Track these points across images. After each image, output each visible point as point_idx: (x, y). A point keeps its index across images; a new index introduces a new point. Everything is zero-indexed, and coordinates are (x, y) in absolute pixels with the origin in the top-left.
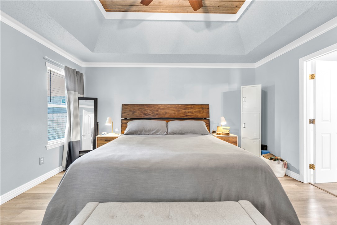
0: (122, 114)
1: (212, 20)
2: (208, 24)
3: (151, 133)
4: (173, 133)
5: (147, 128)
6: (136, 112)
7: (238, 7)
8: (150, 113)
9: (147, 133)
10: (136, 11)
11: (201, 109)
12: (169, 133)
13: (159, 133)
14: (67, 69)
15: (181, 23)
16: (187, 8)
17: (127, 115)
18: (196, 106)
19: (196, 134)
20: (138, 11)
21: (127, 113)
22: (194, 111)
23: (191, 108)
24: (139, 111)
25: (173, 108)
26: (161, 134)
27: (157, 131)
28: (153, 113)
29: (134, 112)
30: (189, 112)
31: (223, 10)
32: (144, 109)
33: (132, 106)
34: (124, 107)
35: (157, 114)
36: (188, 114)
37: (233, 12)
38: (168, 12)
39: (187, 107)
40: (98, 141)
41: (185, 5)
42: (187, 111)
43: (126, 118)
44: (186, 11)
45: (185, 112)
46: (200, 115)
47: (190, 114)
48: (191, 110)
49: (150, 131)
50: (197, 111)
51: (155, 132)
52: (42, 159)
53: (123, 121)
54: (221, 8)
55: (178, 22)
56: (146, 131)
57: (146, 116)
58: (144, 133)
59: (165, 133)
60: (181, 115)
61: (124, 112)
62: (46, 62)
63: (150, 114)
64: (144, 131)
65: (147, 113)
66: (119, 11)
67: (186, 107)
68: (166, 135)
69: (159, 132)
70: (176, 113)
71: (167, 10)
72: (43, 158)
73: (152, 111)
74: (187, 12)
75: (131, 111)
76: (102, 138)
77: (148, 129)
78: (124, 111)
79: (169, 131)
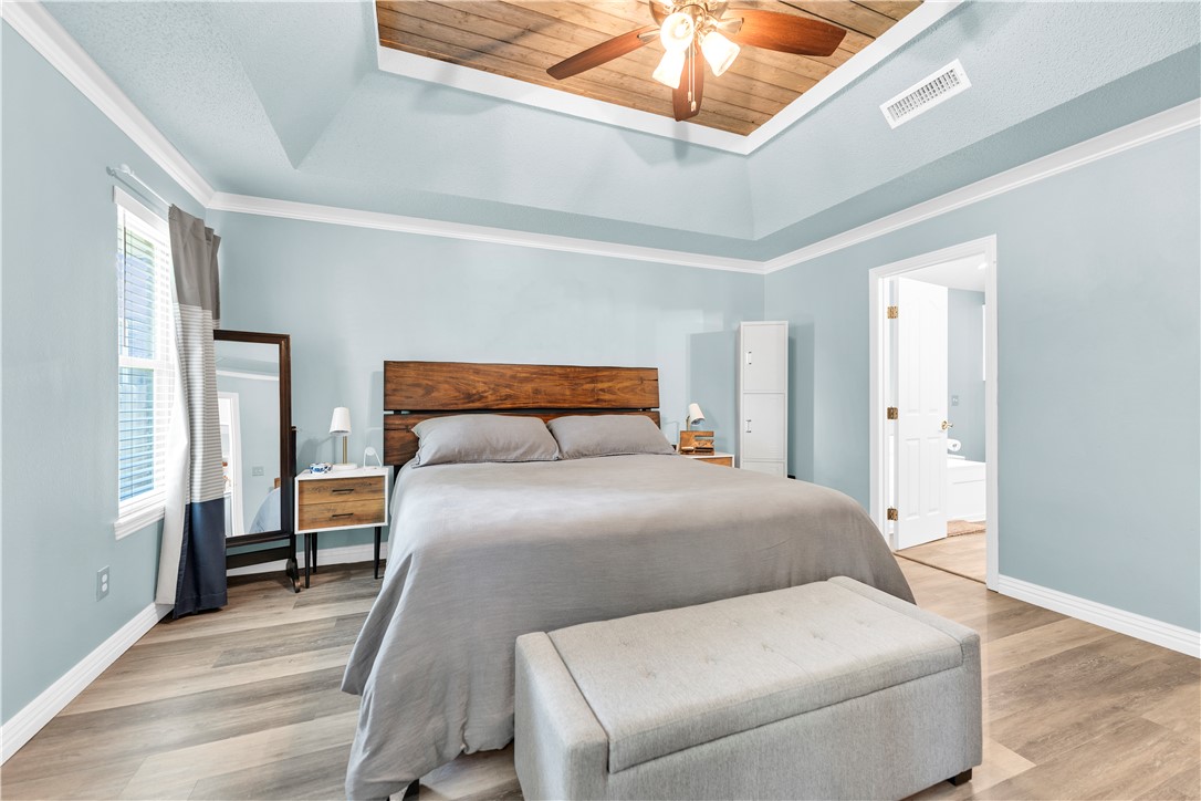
0: (385, 395)
1: (693, 140)
2: (681, 148)
3: (513, 456)
4: (579, 454)
5: (498, 441)
6: (438, 390)
7: (756, 124)
8: (485, 392)
9: (498, 457)
10: (485, 69)
11: (636, 382)
12: (566, 456)
13: (535, 457)
14: (176, 215)
15: (615, 130)
16: (636, 97)
17: (407, 401)
18: (623, 373)
19: (642, 452)
20: (494, 71)
21: (404, 394)
22: (620, 386)
23: (611, 379)
24: (446, 386)
25: (557, 378)
26: (543, 457)
27: (531, 450)
28: (495, 391)
29: (429, 390)
30: (602, 390)
31: (722, 123)
32: (463, 378)
33: (421, 368)
34: (394, 372)
35: (508, 397)
36: (602, 397)
37: (742, 130)
38: (581, 94)
39: (599, 374)
40: (305, 496)
41: (635, 88)
42: (600, 386)
43: (398, 408)
44: (631, 103)
45: (593, 390)
46: (634, 401)
47: (607, 397)
48: (610, 384)
49: (507, 449)
50: (627, 387)
51: (525, 453)
52: (105, 578)
53: (390, 421)
54: (718, 117)
55: (605, 128)
56: (495, 451)
57: (473, 402)
58: (491, 457)
59: (557, 454)
60: (581, 398)
61: (395, 390)
62: (116, 187)
63: (485, 394)
64: (488, 452)
65: (474, 391)
66: (430, 56)
67: (594, 374)
68: (559, 459)
69: (536, 451)
70: (568, 392)
71: (581, 88)
72: (107, 572)
73: (492, 386)
74: (634, 107)
75: (418, 385)
76: (321, 484)
77: (501, 444)
78: (394, 387)
79: (565, 448)
